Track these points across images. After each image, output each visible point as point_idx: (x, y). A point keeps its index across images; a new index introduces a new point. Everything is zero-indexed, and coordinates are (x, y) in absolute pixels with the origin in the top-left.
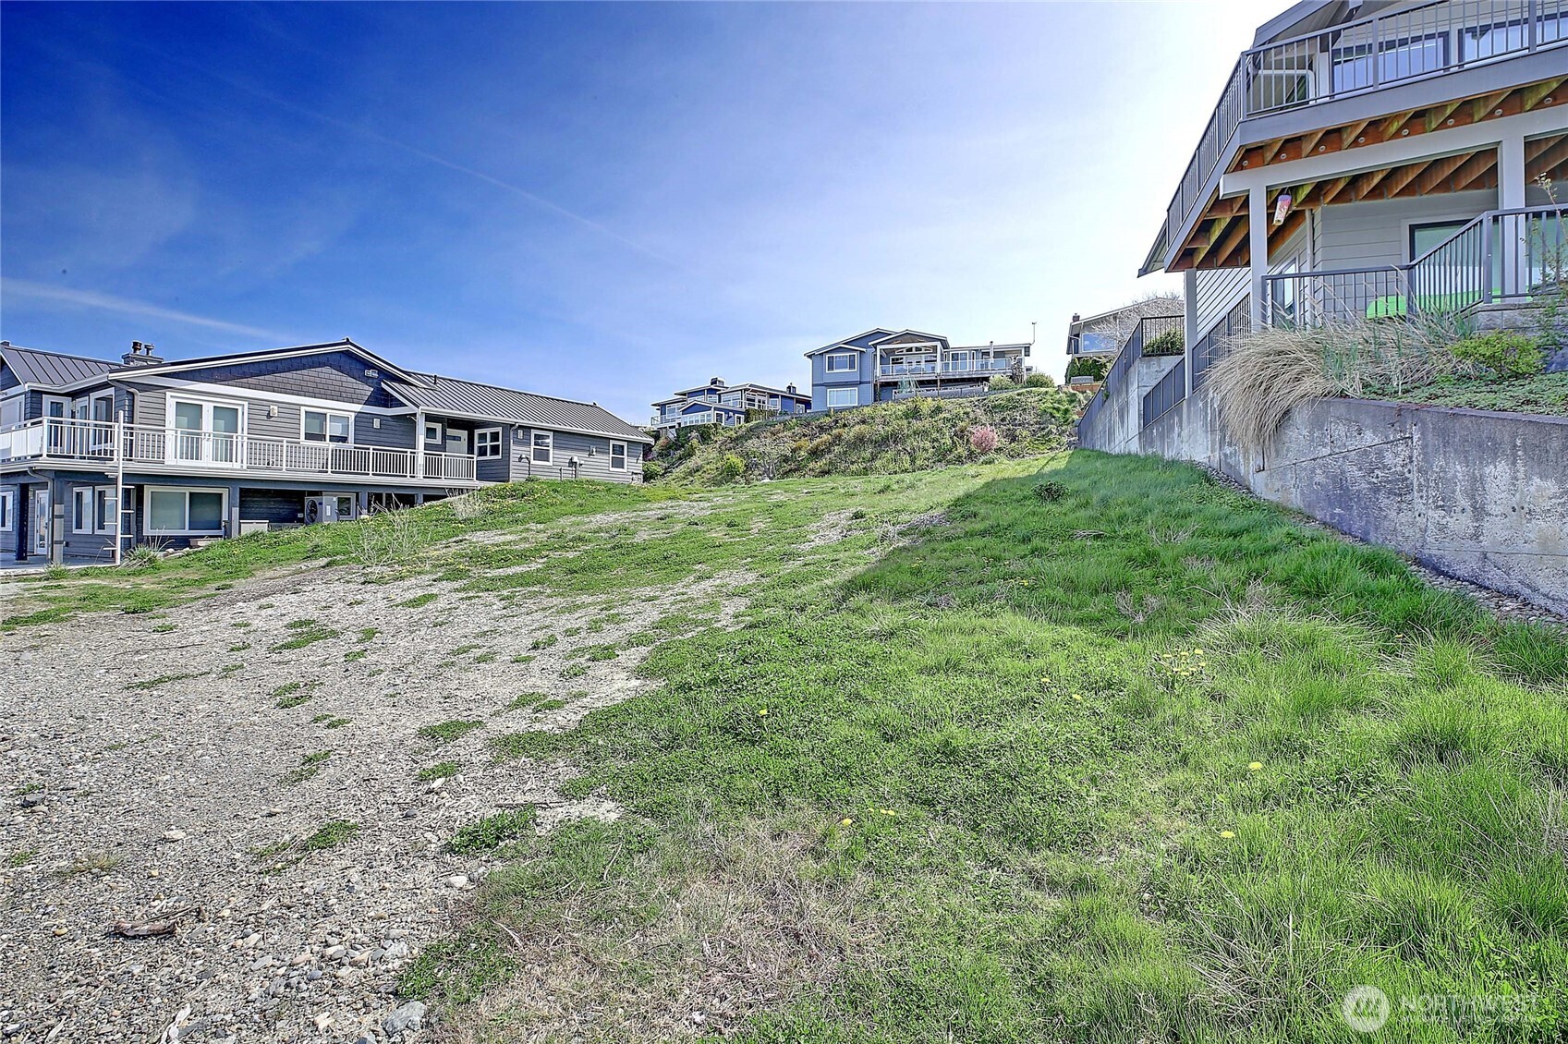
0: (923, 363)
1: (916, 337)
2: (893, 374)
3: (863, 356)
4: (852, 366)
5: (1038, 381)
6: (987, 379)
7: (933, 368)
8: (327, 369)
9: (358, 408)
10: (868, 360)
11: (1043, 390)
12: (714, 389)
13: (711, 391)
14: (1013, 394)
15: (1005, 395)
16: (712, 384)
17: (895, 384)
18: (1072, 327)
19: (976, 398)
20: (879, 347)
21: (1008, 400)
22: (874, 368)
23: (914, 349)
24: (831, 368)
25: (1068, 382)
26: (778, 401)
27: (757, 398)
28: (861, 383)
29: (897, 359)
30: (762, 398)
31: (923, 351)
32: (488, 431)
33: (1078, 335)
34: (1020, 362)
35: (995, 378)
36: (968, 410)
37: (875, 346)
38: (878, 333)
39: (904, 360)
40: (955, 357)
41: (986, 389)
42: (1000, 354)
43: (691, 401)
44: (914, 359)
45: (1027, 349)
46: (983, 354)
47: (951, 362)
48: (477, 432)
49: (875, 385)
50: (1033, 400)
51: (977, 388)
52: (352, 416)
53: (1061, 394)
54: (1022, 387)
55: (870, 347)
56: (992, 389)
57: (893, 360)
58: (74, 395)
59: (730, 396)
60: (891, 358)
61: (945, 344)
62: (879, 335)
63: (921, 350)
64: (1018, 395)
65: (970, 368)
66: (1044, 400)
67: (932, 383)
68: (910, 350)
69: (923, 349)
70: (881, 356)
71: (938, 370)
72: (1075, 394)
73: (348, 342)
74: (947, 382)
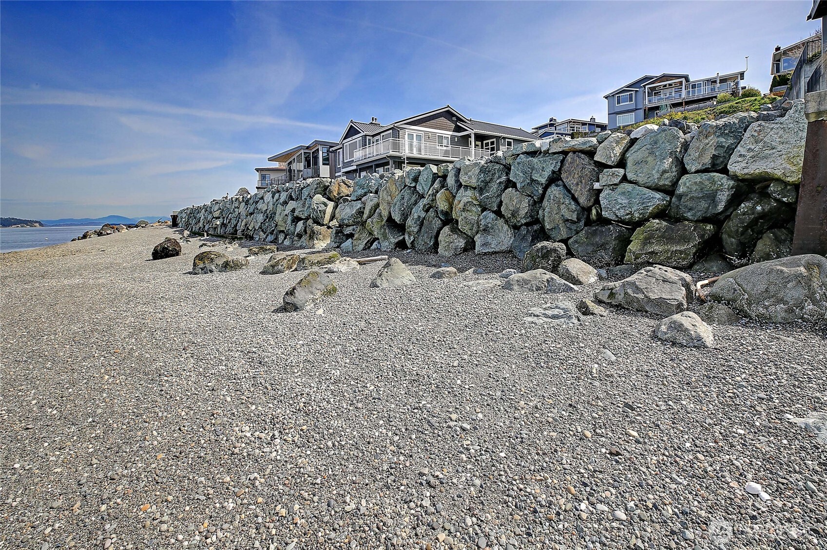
0: (673, 93)
1: (669, 78)
2: (655, 102)
3: (637, 93)
4: (631, 100)
5: (750, 93)
6: (716, 97)
7: (680, 95)
8: (443, 118)
9: (451, 133)
10: (640, 95)
11: (754, 98)
12: (552, 124)
13: (551, 125)
14: (733, 103)
15: (728, 104)
16: (550, 121)
17: (657, 108)
18: (775, 55)
19: (709, 109)
20: (647, 87)
21: (730, 107)
22: (644, 99)
23: (668, 85)
24: (619, 102)
25: (771, 90)
26: (587, 126)
27: (576, 126)
28: (636, 109)
29: (657, 93)
30: (578, 126)
31: (673, 86)
32: (489, 141)
33: (779, 60)
34: (737, 84)
35: (720, 96)
36: (704, 116)
37: (644, 86)
38: (646, 78)
39: (661, 93)
40: (694, 86)
41: (715, 103)
42: (723, 80)
43: (543, 131)
44: (668, 91)
45: (742, 75)
46: (712, 82)
47: (691, 89)
48: (485, 142)
49: (645, 110)
50: (746, 105)
51: (708, 103)
52: (449, 137)
53: (765, 99)
54: (738, 99)
55: (641, 87)
56: (719, 102)
57: (655, 93)
58: (373, 136)
59: (561, 127)
60: (654, 92)
61: (687, 78)
62: (647, 80)
63: (672, 85)
64: (736, 103)
65: (704, 92)
66: (754, 105)
67: (679, 104)
68: (665, 86)
69: (673, 84)
70: (648, 92)
71: (683, 96)
72: (775, 98)
73: (448, 106)
74: (688, 103)
